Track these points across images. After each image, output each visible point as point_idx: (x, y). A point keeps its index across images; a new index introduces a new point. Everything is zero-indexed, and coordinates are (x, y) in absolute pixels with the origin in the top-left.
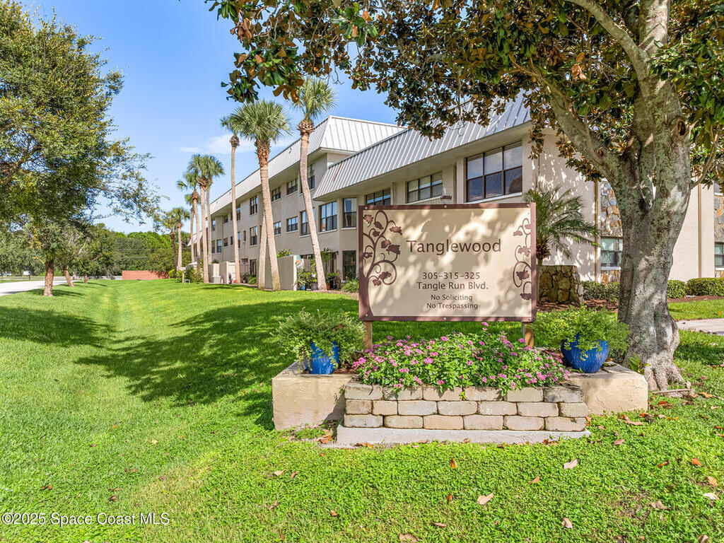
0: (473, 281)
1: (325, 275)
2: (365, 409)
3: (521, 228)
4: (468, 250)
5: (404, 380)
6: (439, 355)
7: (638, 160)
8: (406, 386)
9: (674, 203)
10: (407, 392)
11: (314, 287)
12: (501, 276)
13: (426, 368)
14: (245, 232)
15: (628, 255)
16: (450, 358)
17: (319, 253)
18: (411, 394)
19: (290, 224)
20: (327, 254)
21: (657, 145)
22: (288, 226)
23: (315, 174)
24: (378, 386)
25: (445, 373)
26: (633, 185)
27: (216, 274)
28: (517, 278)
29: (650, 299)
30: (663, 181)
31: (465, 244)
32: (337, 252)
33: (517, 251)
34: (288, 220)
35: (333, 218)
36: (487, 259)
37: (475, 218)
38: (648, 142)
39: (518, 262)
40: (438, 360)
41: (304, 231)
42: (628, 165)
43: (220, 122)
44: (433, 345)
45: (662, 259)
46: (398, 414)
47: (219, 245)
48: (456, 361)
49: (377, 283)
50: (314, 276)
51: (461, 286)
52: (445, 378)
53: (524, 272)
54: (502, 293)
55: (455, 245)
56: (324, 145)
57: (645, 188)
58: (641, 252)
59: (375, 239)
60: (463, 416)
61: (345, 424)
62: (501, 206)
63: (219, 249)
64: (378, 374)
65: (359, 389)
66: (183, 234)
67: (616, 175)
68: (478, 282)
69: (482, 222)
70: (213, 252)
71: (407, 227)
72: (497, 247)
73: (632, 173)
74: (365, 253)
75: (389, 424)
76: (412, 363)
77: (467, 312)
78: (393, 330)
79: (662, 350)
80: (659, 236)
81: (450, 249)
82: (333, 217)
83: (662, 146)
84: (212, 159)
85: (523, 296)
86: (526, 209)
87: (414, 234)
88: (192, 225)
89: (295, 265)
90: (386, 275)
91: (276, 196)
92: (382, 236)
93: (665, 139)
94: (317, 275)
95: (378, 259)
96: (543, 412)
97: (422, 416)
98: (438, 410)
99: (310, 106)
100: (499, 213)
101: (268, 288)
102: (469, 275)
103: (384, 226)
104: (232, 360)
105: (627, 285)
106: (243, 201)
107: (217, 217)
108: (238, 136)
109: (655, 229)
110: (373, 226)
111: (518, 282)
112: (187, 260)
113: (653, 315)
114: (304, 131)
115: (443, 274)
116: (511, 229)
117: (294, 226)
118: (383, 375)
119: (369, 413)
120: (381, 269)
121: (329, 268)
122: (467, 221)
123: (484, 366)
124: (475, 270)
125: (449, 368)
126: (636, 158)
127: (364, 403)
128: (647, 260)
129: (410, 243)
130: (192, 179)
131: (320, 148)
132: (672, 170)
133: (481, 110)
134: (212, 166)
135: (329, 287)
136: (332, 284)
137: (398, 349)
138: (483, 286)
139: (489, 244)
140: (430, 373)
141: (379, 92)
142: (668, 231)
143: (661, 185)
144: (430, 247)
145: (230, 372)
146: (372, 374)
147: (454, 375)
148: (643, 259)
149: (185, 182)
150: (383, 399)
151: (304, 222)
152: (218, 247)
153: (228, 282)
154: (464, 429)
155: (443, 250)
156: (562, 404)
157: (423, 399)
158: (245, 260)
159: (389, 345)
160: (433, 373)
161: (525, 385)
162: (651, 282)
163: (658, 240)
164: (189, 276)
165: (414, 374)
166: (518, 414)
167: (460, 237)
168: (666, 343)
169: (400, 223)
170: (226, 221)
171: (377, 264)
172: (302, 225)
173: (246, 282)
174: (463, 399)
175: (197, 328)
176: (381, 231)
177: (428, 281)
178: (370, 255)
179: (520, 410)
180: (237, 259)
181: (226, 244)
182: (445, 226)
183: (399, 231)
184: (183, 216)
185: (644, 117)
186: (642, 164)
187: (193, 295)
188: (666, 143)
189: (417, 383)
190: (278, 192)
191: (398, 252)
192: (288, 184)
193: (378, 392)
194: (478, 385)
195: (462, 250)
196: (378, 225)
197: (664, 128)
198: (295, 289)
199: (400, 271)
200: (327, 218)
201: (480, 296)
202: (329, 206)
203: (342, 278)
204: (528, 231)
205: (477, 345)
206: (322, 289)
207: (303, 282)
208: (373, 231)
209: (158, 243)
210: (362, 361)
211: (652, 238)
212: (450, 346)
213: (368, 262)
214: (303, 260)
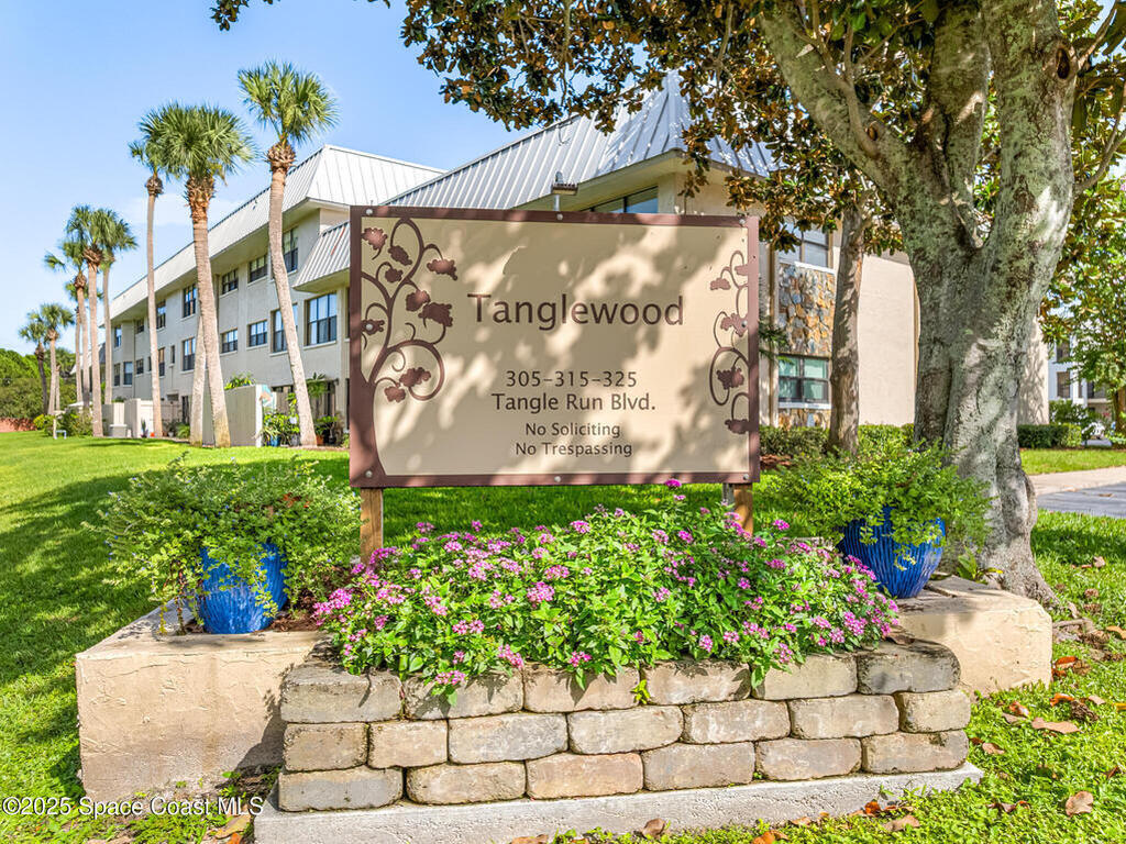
0: (620, 391)
1: (315, 421)
2: (348, 754)
3: (726, 273)
4: (610, 321)
5: (467, 658)
6: (573, 574)
7: (944, 152)
8: (474, 675)
9: (1044, 225)
10: (479, 690)
11: (295, 441)
12: (684, 378)
13: (536, 615)
14: (173, 347)
15: (936, 341)
16: (602, 583)
17: (304, 380)
18: (490, 695)
19: (253, 333)
20: (318, 384)
21: (1009, 101)
22: (250, 337)
23: (299, 244)
24: (387, 674)
25: (591, 629)
26: (941, 196)
27: (118, 420)
28: (718, 384)
29: (990, 429)
30: (1022, 177)
31: (604, 306)
32: (337, 380)
33: (719, 323)
34: (250, 326)
35: (330, 321)
36: (653, 342)
37: (628, 246)
38: (963, 116)
39: (721, 349)
40: (568, 589)
41: (279, 346)
42: (926, 158)
43: (129, 151)
44: (551, 545)
45: (1013, 345)
46: (449, 761)
47: (128, 372)
48: (621, 591)
49: (396, 395)
50: (294, 421)
51: (595, 403)
52: (592, 644)
53: (733, 371)
54: (685, 418)
55: (579, 309)
56: (313, 194)
57: (961, 206)
58: (969, 332)
59: (391, 288)
60: (641, 752)
61: (283, 802)
62: (685, 220)
63: (128, 379)
64: (387, 641)
65: (326, 690)
66: (61, 352)
67: (904, 179)
68: (632, 393)
69: (643, 254)
70: (117, 382)
71: (470, 262)
72: (674, 317)
73: (937, 174)
74: (366, 322)
75: (420, 794)
76: (489, 600)
77: (610, 464)
78: (435, 512)
79: (1015, 538)
80: (1009, 296)
81: (569, 318)
82: (329, 319)
83: (1019, 102)
84: (111, 215)
85: (731, 424)
86: (739, 229)
87: (487, 278)
88: (77, 335)
89: (258, 403)
90: (416, 375)
91: (230, 284)
92: (408, 281)
93: (1029, 88)
94: (299, 421)
95: (399, 336)
96: (860, 724)
97: (524, 762)
98: (570, 740)
99: (288, 121)
100: (679, 235)
101: (207, 443)
102: (614, 377)
103: (413, 257)
104: (77, 585)
105: (936, 404)
106: (170, 294)
107: (124, 322)
108: (162, 176)
109: (1002, 280)
110: (386, 256)
111: (721, 394)
112: (67, 396)
113: (995, 465)
114: (277, 164)
115: (554, 376)
116: (707, 274)
117: (261, 338)
118: (402, 642)
119: (359, 764)
120: (405, 360)
121: (322, 409)
122: (611, 253)
123: (701, 602)
124: (630, 366)
125: (602, 612)
126: (940, 148)
127: (341, 734)
128: (983, 348)
129: (476, 299)
130: (76, 252)
131: (307, 199)
132: (1043, 152)
133: (601, 104)
134: (110, 229)
135: (322, 441)
136: (328, 436)
137: (449, 560)
138: (644, 404)
139: (656, 307)
140: (548, 630)
141: (407, 44)
142: (1030, 284)
143: (1017, 186)
144: (524, 311)
145: (64, 612)
146: (369, 639)
147: (617, 631)
148: (974, 347)
149: (61, 257)
150: (404, 716)
151: (278, 328)
152: (125, 375)
153: (140, 433)
154: (645, 789)
155: (553, 318)
156: (907, 696)
157: (525, 710)
158: (174, 397)
159: (421, 549)
160: (554, 627)
161: (810, 649)
162: (992, 394)
163: (1007, 305)
164: (68, 426)
165: (497, 633)
166: (792, 734)
167: (594, 286)
168: (1020, 521)
169: (452, 253)
170: (141, 329)
171: (396, 348)
172: (275, 334)
173: (174, 436)
174: (644, 702)
175: (36, 515)
176: (406, 270)
177: (517, 392)
178: (377, 326)
179: (800, 722)
180: (156, 395)
181: (140, 371)
182: (559, 261)
183: (451, 270)
184: (60, 319)
185: (956, 62)
186: (953, 158)
187: (62, 457)
188: (1031, 95)
189: (508, 664)
190: (232, 278)
191: (447, 321)
192: (251, 264)
193: (385, 694)
194: (683, 655)
195: (598, 320)
196: (399, 254)
197: (1026, 62)
198: (259, 441)
199: (451, 366)
200: (318, 322)
201: (640, 426)
202: (323, 302)
203: (345, 425)
204: (741, 280)
205: (676, 542)
206: (308, 444)
207: (273, 432)
208: (387, 268)
209: (19, 370)
210: (342, 597)
211: (995, 300)
212: (597, 547)
213: (372, 345)
214: (275, 394)
